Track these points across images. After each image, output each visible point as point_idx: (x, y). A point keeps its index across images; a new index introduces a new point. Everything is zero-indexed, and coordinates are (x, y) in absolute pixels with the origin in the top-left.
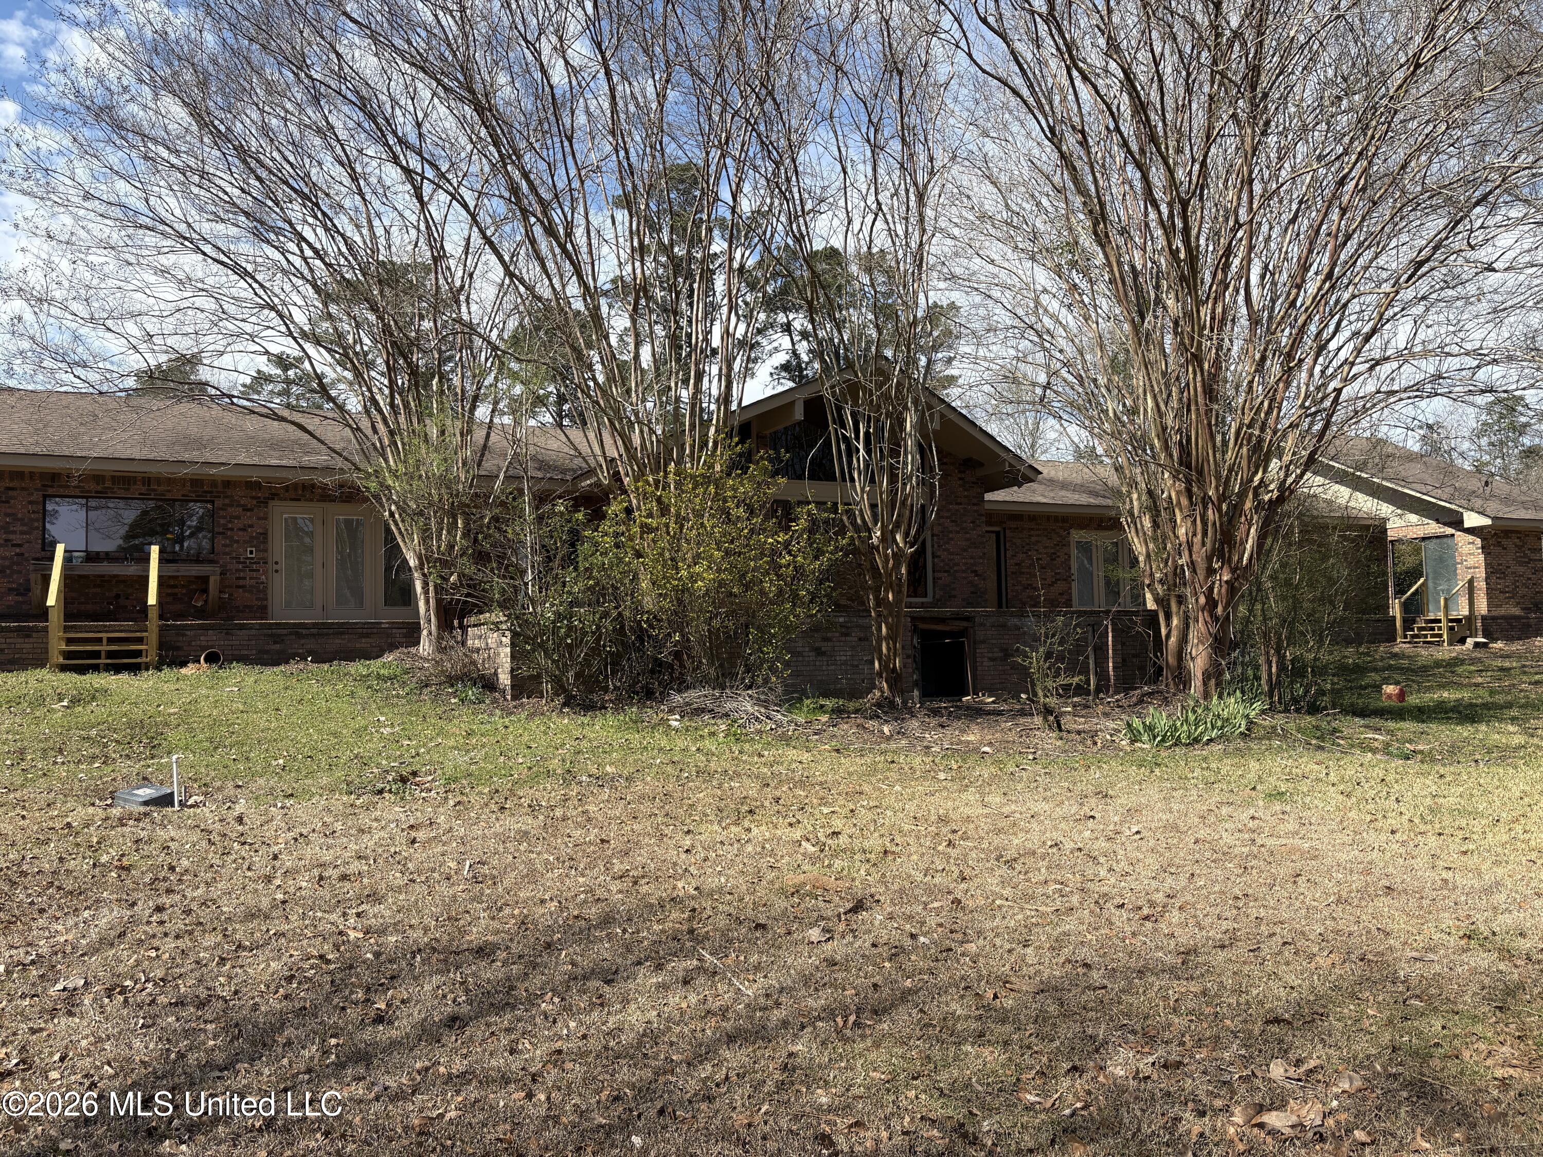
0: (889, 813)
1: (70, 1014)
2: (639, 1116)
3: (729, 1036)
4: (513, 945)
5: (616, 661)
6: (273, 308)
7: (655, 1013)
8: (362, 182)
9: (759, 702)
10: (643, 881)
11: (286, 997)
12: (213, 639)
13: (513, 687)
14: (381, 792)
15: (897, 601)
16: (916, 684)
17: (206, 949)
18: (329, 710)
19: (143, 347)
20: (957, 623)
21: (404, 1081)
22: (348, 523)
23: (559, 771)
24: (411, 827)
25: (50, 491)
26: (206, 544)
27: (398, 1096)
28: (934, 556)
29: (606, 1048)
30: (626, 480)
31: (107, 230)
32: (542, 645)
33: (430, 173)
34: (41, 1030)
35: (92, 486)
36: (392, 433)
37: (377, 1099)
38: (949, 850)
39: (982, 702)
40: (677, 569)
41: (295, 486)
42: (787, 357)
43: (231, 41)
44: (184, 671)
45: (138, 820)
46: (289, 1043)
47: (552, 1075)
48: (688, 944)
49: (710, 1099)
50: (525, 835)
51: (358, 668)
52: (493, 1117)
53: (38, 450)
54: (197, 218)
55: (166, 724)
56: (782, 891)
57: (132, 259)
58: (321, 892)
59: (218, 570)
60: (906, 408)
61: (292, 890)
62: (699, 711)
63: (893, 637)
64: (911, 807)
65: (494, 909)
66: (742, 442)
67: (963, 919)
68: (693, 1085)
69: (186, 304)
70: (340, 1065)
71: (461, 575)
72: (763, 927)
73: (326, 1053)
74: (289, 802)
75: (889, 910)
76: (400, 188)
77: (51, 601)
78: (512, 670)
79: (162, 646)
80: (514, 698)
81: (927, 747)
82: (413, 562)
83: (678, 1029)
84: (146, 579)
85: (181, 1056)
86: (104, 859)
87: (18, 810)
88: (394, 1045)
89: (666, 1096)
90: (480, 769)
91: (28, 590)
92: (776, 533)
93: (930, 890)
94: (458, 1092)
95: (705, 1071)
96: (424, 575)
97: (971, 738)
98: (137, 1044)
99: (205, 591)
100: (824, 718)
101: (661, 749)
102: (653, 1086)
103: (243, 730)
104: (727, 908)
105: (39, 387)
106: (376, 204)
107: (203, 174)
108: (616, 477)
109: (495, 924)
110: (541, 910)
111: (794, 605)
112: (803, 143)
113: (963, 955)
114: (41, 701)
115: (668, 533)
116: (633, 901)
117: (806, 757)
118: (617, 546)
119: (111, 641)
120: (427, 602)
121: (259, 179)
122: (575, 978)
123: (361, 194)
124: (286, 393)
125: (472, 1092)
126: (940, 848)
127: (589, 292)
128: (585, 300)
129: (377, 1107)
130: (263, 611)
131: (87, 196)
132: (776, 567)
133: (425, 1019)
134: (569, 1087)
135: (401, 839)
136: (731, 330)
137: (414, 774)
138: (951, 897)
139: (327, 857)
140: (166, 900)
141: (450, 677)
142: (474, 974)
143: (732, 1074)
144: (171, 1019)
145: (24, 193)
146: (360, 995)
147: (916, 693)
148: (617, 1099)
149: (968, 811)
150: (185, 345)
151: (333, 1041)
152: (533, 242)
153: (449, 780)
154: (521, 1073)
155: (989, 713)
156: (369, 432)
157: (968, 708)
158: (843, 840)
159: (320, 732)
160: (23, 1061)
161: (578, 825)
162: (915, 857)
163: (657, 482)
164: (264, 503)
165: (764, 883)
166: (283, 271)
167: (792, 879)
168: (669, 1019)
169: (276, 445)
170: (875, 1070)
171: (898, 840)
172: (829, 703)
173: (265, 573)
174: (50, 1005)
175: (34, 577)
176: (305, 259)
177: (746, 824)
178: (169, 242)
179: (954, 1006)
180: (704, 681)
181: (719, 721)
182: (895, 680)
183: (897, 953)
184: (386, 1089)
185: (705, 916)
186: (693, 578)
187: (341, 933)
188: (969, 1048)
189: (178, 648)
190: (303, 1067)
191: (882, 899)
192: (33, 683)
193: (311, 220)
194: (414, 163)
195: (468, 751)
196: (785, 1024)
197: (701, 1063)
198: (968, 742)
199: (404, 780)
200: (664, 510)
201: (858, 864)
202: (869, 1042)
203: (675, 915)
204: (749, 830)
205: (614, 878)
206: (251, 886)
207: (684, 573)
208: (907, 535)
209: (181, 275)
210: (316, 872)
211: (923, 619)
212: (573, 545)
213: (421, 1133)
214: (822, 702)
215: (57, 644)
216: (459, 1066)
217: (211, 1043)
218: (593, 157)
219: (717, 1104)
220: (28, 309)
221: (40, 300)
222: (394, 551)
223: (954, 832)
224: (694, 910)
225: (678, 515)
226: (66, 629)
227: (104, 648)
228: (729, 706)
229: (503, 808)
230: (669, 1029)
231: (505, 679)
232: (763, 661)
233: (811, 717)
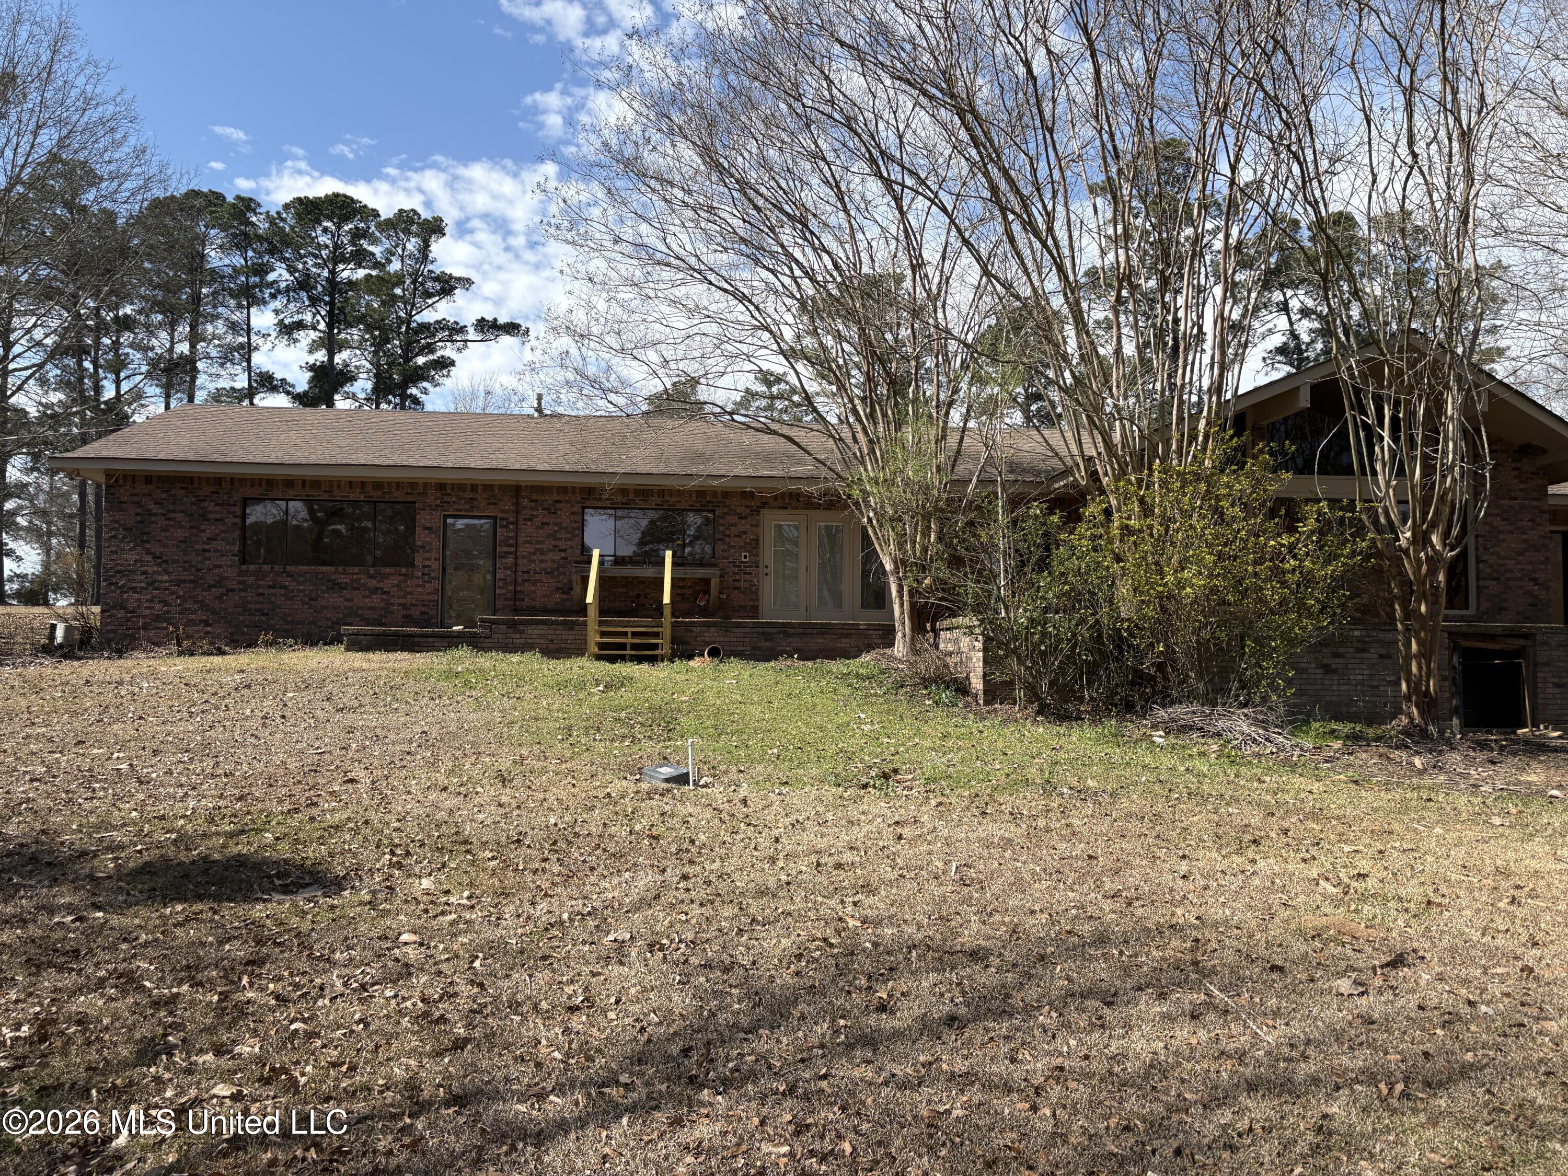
0: (1429, 859)
1: (621, 963)
2: (1154, 1152)
3: (1249, 1084)
4: (1006, 953)
5: (1092, 670)
6: (767, 328)
7: (1161, 1045)
8: (847, 199)
9: (1256, 722)
10: (1137, 903)
11: (797, 974)
12: (713, 634)
13: (985, 692)
14: (865, 786)
15: (1432, 613)
16: (1455, 711)
17: (726, 919)
18: (815, 706)
19: (661, 372)
20: (1510, 641)
21: (909, 1071)
22: (828, 529)
23: (1038, 781)
24: (897, 823)
25: (588, 503)
26: (708, 549)
27: (904, 1085)
28: (1478, 561)
29: (1111, 1073)
30: (1105, 481)
31: (631, 269)
32: (1015, 651)
33: (909, 182)
34: (599, 974)
35: (619, 499)
36: (871, 441)
37: (886, 1084)
38: (1512, 908)
39: (1544, 736)
40: (1162, 574)
41: (783, 495)
42: (1284, 339)
43: (735, 83)
44: (691, 663)
45: (662, 795)
46: (802, 1018)
47: (1055, 1092)
48: (1193, 976)
49: (1232, 1148)
50: (1008, 843)
51: (839, 666)
52: (997, 1124)
53: (578, 467)
54: (705, 250)
55: (680, 711)
56: (1300, 932)
57: (652, 295)
58: (818, 879)
59: (718, 573)
60: (1447, 387)
61: (794, 873)
62: (1187, 729)
63: (1425, 655)
64: (1459, 854)
65: (985, 914)
66: (1238, 434)
67: (1537, 993)
68: (1210, 1130)
69: (695, 330)
70: (850, 1046)
71: (936, 579)
72: (1281, 969)
73: (837, 1032)
74: (785, 790)
75: (1438, 969)
76: (881, 201)
77: (589, 599)
78: (985, 675)
79: (674, 640)
80: (987, 703)
81: (1476, 786)
82: (889, 567)
83: (1190, 1066)
84: (662, 580)
85: (713, 1014)
86: (638, 827)
87: (569, 779)
88: (897, 1035)
89: (1181, 1136)
90: (958, 772)
91: (571, 589)
92: (1279, 535)
93: (1490, 953)
94: (962, 1091)
95: (1225, 1116)
96: (899, 579)
97: (1533, 778)
98: (676, 997)
99: (707, 592)
100: (1337, 744)
101: (1144, 767)
102: (1166, 1123)
103: (742, 719)
104: (1235, 943)
105: (581, 413)
106: (859, 218)
107: (711, 209)
108: (1094, 476)
109: (987, 930)
110: (1031, 921)
111: (1300, 616)
112: (1317, 96)
113: (1540, 1033)
114: (581, 685)
115: (1152, 535)
116: (1127, 924)
117: (1316, 786)
118: (1095, 550)
119: (635, 634)
120: (902, 605)
121: (756, 208)
122: (1073, 995)
123: (846, 211)
124: (770, 407)
125: (975, 1094)
126: (1501, 905)
127: (1070, 288)
128: (1065, 294)
129: (885, 1091)
130: (754, 611)
131: (617, 240)
132: (1278, 573)
133: (925, 1014)
134: (1074, 1106)
135: (888, 833)
136: (1226, 314)
137: (896, 771)
138: (1520, 964)
139: (822, 844)
140: (687, 869)
141: (924, 679)
142: (969, 977)
143: (1257, 1126)
144: (702, 979)
145: (567, 242)
146: (863, 982)
147: (1455, 721)
148: (1127, 1129)
149: (1534, 864)
150: (693, 368)
151: (842, 1022)
152: (1012, 240)
153: (928, 781)
154: (1023, 1084)
155: (1555, 750)
156: (849, 441)
157: (1527, 742)
158: (1371, 883)
159: (807, 724)
160: (587, 999)
161: (1063, 838)
162: (1468, 912)
163: (1140, 481)
164: (756, 511)
165: (1277, 920)
166: (776, 292)
167: (1311, 921)
168: (1177, 1053)
169: (768, 458)
170: (1432, 1151)
171: (1444, 889)
172: (1344, 728)
173: (757, 575)
174: (604, 953)
175: (576, 578)
176: (794, 279)
177: (1251, 855)
178: (681, 275)
179: (1532, 1092)
180: (1190, 696)
181: (1210, 741)
182: (1428, 705)
183: (1450, 1020)
184: (894, 1076)
185: (1209, 948)
186: (1181, 585)
187: (840, 919)
188: (1558, 1146)
189: (688, 643)
190: (816, 1042)
191: (1428, 956)
192: (575, 669)
193: (800, 241)
194: (896, 173)
195: (944, 753)
196: (1315, 1081)
197: (1218, 1106)
198: (1530, 783)
199: (886, 777)
200: (1147, 511)
201: (1393, 913)
202: (1423, 1118)
203: (1175, 943)
204: (1254, 861)
205: (1105, 897)
206: (759, 865)
207: (1170, 578)
208: (1446, 535)
209: (690, 305)
210: (814, 858)
211: (1466, 636)
212: (1047, 549)
213: (930, 1126)
214: (1334, 726)
215: (594, 638)
216: (961, 1066)
217: (737, 1006)
218: (1075, 145)
219: (1241, 1156)
220: (573, 344)
221: (582, 336)
222: (870, 556)
223: (1518, 887)
224: (1197, 940)
225: (1163, 515)
226: (601, 623)
227: (629, 640)
228: (1220, 724)
229: (984, 813)
230: (1179, 1064)
231: (977, 684)
232: (1260, 678)
233: (1319, 742)
